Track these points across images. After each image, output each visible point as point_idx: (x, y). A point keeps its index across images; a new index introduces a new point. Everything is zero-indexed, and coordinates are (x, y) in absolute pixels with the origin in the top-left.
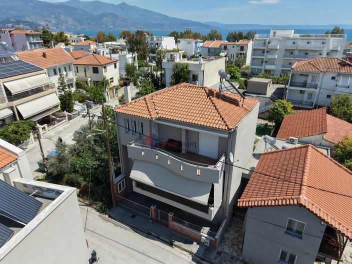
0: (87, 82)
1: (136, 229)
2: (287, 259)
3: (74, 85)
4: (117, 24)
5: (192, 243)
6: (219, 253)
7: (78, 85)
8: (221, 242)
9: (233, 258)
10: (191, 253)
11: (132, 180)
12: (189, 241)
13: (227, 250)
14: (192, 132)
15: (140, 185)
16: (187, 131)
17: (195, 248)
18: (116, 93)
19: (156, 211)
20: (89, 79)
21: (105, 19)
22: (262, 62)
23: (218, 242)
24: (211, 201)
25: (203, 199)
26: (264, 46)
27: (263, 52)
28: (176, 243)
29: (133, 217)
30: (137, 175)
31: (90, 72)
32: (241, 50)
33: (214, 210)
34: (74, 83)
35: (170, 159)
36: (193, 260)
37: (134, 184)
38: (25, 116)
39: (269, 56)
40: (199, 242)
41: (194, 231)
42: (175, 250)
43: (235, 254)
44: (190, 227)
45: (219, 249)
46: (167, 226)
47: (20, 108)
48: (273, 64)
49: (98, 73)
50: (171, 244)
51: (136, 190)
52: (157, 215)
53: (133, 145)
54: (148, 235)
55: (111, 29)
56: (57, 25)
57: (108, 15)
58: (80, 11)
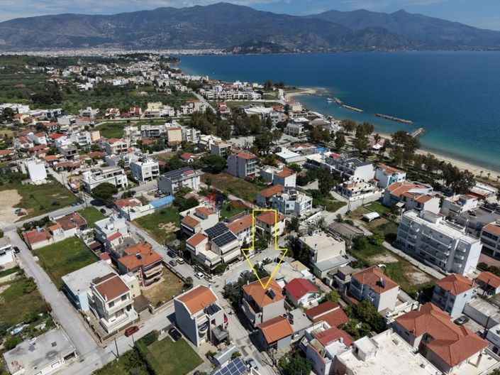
0: (262, 232)
4: (383, 43)
6: (255, 337)
20: (264, 230)
22: (406, 236)
24: (254, 322)
27: (408, 228)
30: (243, 307)
32: (418, 207)
36: (248, 335)
42: (246, 331)
47: (224, 258)
49: (269, 228)
53: (244, 299)
56: (301, 47)
57: (373, 30)
58: (334, 26)
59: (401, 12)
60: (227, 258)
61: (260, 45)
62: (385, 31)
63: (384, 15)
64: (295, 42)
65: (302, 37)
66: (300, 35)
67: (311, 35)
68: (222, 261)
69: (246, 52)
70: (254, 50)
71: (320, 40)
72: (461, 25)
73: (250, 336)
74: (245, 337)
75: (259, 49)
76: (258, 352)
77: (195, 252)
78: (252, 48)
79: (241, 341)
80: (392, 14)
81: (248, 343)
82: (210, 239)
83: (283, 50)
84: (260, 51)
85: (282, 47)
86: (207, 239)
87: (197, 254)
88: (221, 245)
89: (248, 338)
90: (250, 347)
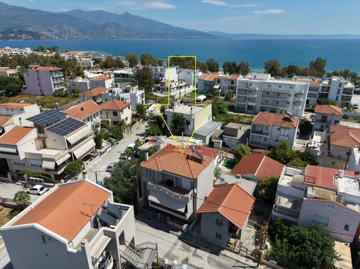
0: (108, 123)
1: (151, 225)
2: (219, 236)
3: (100, 126)
4: (120, 34)
5: (178, 231)
6: (191, 236)
7: (102, 126)
8: (192, 231)
9: (197, 237)
10: (177, 236)
11: (149, 200)
12: (177, 230)
13: (194, 234)
14: (179, 178)
15: (153, 203)
16: (176, 177)
17: (179, 233)
18: (130, 129)
19: (161, 216)
20: (110, 120)
21: (108, 29)
22: (246, 99)
23: (190, 231)
24: (186, 211)
25: (182, 210)
26: (247, 87)
27: (246, 91)
28: (171, 231)
29: (149, 219)
30: (151, 198)
31: (111, 115)
32: (232, 84)
33: (188, 215)
34: (100, 125)
35: (168, 191)
36: (178, 239)
37: (150, 202)
38: (77, 157)
39: (251, 96)
40: (182, 231)
41: (179, 226)
42: (170, 235)
43: (198, 236)
44: (178, 223)
45: (191, 234)
46: (166, 223)
47: (75, 153)
48: (254, 102)
49: (117, 115)
50: (168, 232)
51: (151, 205)
52: (161, 218)
53: (150, 184)
54: (157, 228)
55: (114, 38)
56: (59, 35)
57: (111, 24)
58: (82, 21)
59: (127, 14)
60: (79, 152)
61: (21, 32)
62: (120, 26)
63: (116, 15)
64: (52, 32)
65: (58, 28)
66: (56, 26)
67: (65, 27)
68: (72, 158)
69: (9, 38)
70: (15, 37)
71: (73, 31)
72: (164, 24)
73: (180, 238)
74: (175, 244)
75: (20, 36)
76: (214, 257)
77: (17, 154)
78: (13, 35)
79: (174, 253)
80: (122, 15)
81: (188, 250)
82: (40, 131)
83: (44, 37)
84: (22, 37)
85: (42, 35)
86: (35, 131)
87: (22, 156)
88: (66, 134)
89: (180, 243)
90: (194, 255)
